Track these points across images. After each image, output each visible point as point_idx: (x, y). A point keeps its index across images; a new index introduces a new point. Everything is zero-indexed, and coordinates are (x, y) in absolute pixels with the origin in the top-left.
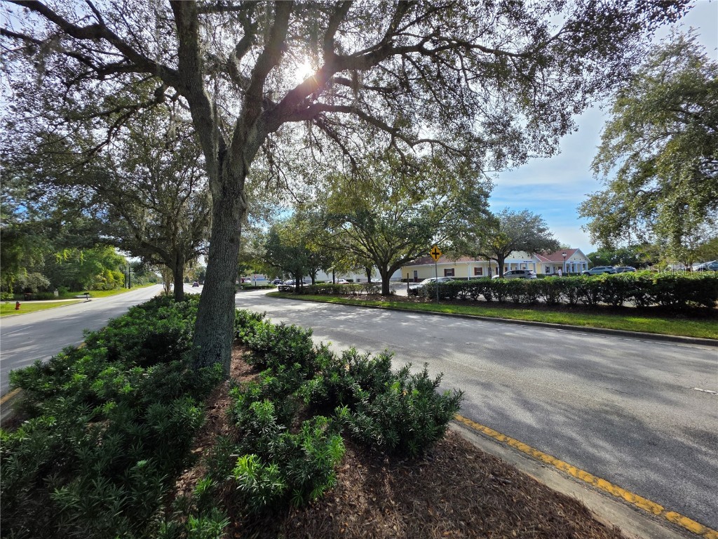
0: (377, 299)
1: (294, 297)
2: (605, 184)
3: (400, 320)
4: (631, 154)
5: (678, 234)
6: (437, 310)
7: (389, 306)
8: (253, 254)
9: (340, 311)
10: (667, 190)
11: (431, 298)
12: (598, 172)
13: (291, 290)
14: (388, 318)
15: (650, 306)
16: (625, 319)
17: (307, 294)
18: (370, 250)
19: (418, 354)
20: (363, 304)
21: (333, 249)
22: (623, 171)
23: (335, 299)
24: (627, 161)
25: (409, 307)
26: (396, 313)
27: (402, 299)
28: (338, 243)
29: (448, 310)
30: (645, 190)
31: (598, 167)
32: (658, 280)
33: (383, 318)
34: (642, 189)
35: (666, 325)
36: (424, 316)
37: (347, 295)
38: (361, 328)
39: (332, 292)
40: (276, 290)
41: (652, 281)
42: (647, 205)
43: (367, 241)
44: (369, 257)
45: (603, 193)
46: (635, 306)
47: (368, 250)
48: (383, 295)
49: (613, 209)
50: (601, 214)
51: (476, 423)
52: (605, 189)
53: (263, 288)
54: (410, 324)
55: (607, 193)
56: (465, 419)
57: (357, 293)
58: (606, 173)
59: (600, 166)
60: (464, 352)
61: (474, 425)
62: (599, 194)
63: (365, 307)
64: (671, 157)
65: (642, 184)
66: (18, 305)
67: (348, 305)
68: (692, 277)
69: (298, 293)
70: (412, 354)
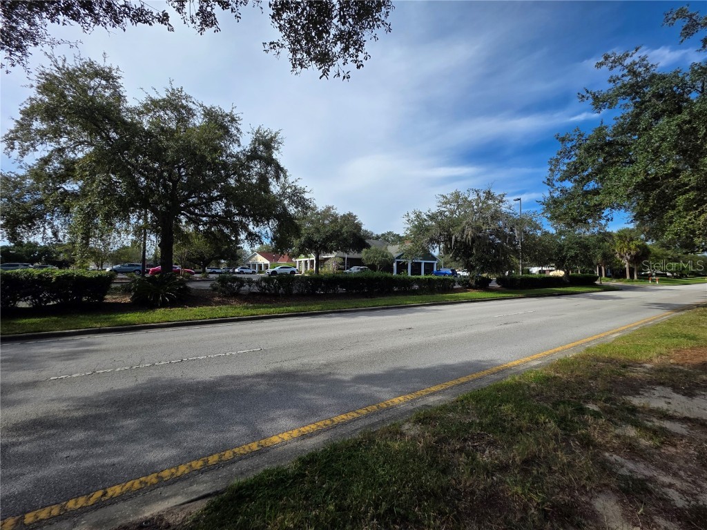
2: (21, 167)
4: (56, 146)
5: (87, 237)
10: (83, 194)
12: (13, 148)
15: (48, 304)
16: (12, 322)
22: (46, 161)
24: (52, 151)
30: (66, 188)
31: (13, 144)
32: (58, 278)
34: (63, 186)
35: (56, 321)
41: (52, 278)
42: (64, 203)
45: (18, 176)
46: (31, 306)
49: (27, 198)
50: (10, 199)
52: (22, 172)
55: (24, 178)
58: (23, 154)
59: (16, 143)
62: (13, 175)
64: (88, 165)
65: (64, 182)
68: (88, 276)
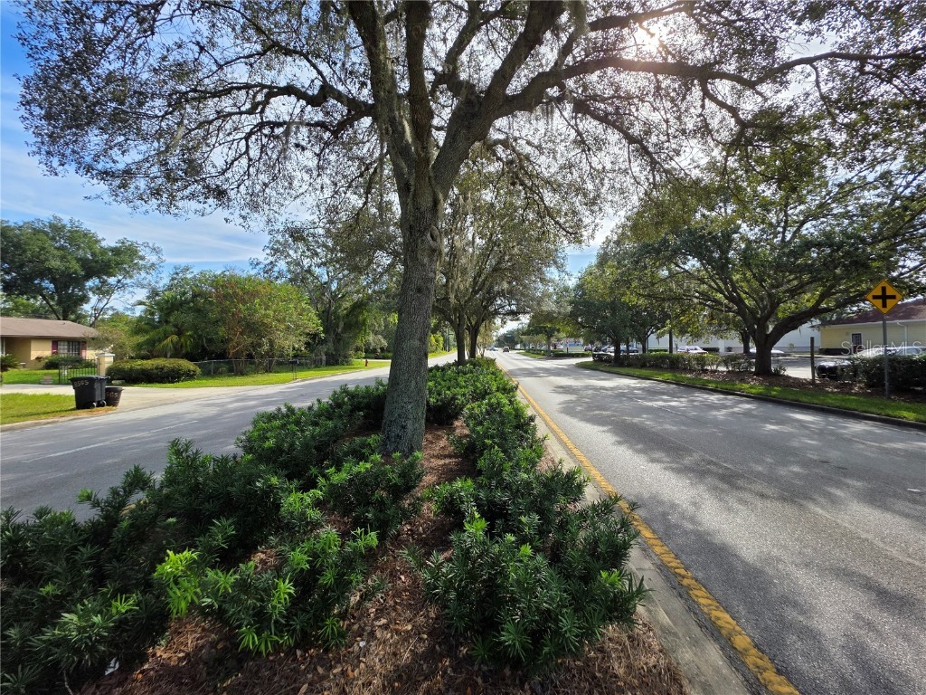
0: (743, 380)
1: (608, 369)
3: (767, 420)
6: (874, 410)
7: (760, 394)
8: (555, 312)
9: (663, 394)
11: (868, 386)
13: (609, 360)
14: (747, 414)
17: (629, 366)
18: (731, 299)
19: (753, 487)
20: (711, 386)
21: (664, 300)
23: (668, 376)
25: (804, 399)
26: (770, 406)
27: (798, 383)
28: (671, 290)
29: (905, 414)
33: (734, 413)
36: (832, 419)
37: (691, 371)
38: (676, 423)
39: (669, 365)
40: (591, 359)
43: (725, 284)
44: (730, 310)
47: (726, 297)
48: (756, 373)
51: (779, 672)
53: (577, 356)
54: (786, 429)
56: (754, 651)
57: (709, 368)
60: (885, 507)
61: (770, 675)
63: (715, 391)
66: (367, 362)
67: (684, 385)
69: (618, 364)
70: (740, 482)
